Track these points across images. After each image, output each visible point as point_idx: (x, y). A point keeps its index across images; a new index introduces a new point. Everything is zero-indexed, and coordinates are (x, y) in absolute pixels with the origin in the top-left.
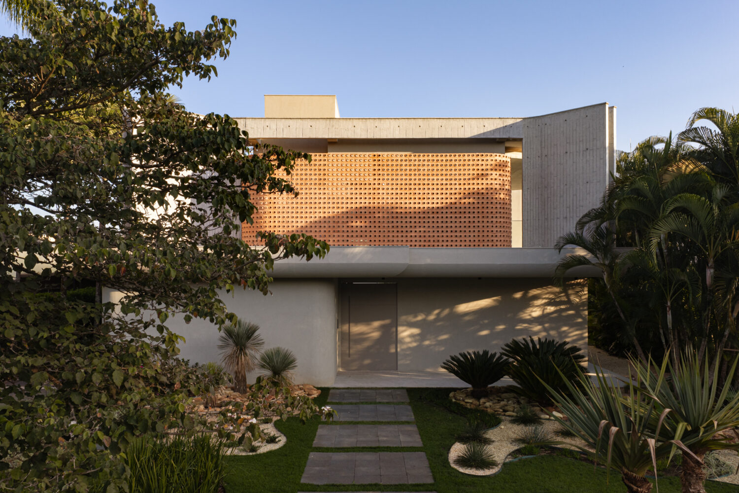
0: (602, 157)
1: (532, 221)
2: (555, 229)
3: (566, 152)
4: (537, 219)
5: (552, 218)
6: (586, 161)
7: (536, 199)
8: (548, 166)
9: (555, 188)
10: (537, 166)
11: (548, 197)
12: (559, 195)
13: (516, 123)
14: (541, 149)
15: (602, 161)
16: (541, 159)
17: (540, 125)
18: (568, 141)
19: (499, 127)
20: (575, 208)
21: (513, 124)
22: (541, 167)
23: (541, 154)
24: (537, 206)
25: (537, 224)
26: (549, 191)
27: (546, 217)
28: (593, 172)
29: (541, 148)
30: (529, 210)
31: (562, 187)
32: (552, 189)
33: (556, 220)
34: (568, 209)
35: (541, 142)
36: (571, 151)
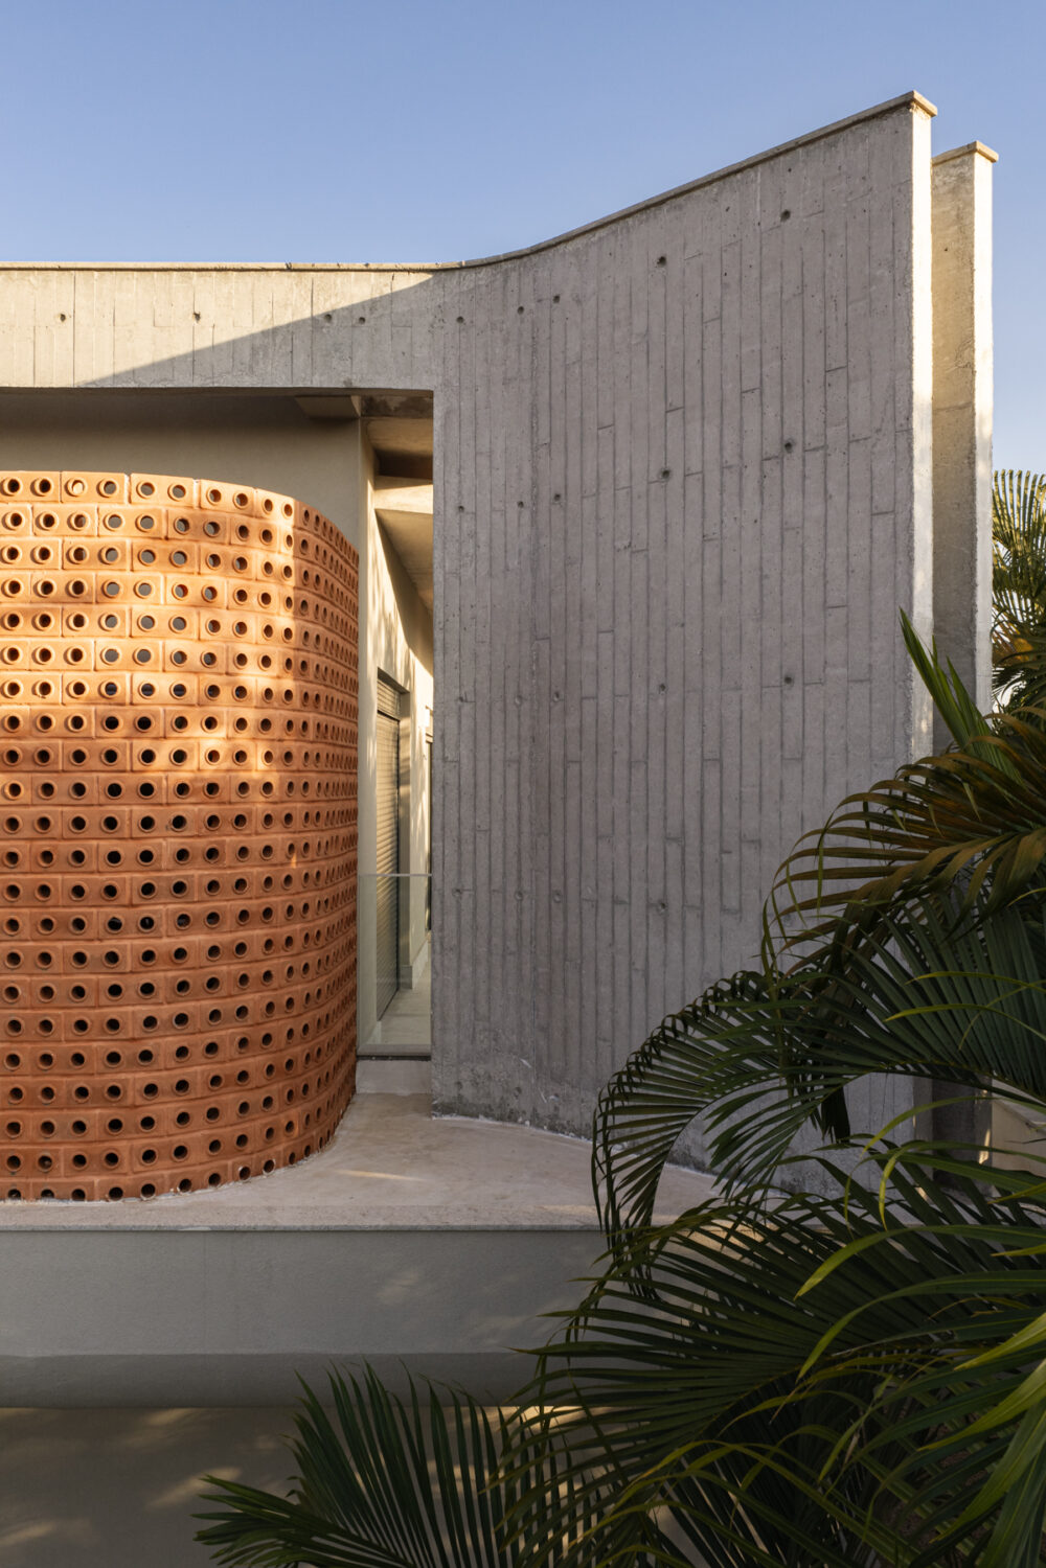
0: (883, 502)
1: (483, 895)
2: (604, 969)
3: (666, 473)
4: (512, 889)
5: (589, 892)
6: (783, 529)
7: (506, 762)
8: (568, 562)
9: (605, 703)
10: (514, 563)
11: (566, 762)
12: (623, 755)
13: (393, 297)
14: (534, 459)
15: (882, 528)
16: (534, 522)
17: (529, 305)
18: (675, 398)
19: (285, 318)
20: (712, 850)
21: (373, 304)
22: (534, 571)
23: (535, 484)
24: (512, 809)
25: (512, 923)
26: (572, 723)
27: (557, 884)
28: (826, 606)
29: (535, 449)
30: (467, 833)
31: (640, 701)
32: (589, 706)
33: (605, 906)
34: (673, 850)
35: (534, 414)
36: (695, 466)
